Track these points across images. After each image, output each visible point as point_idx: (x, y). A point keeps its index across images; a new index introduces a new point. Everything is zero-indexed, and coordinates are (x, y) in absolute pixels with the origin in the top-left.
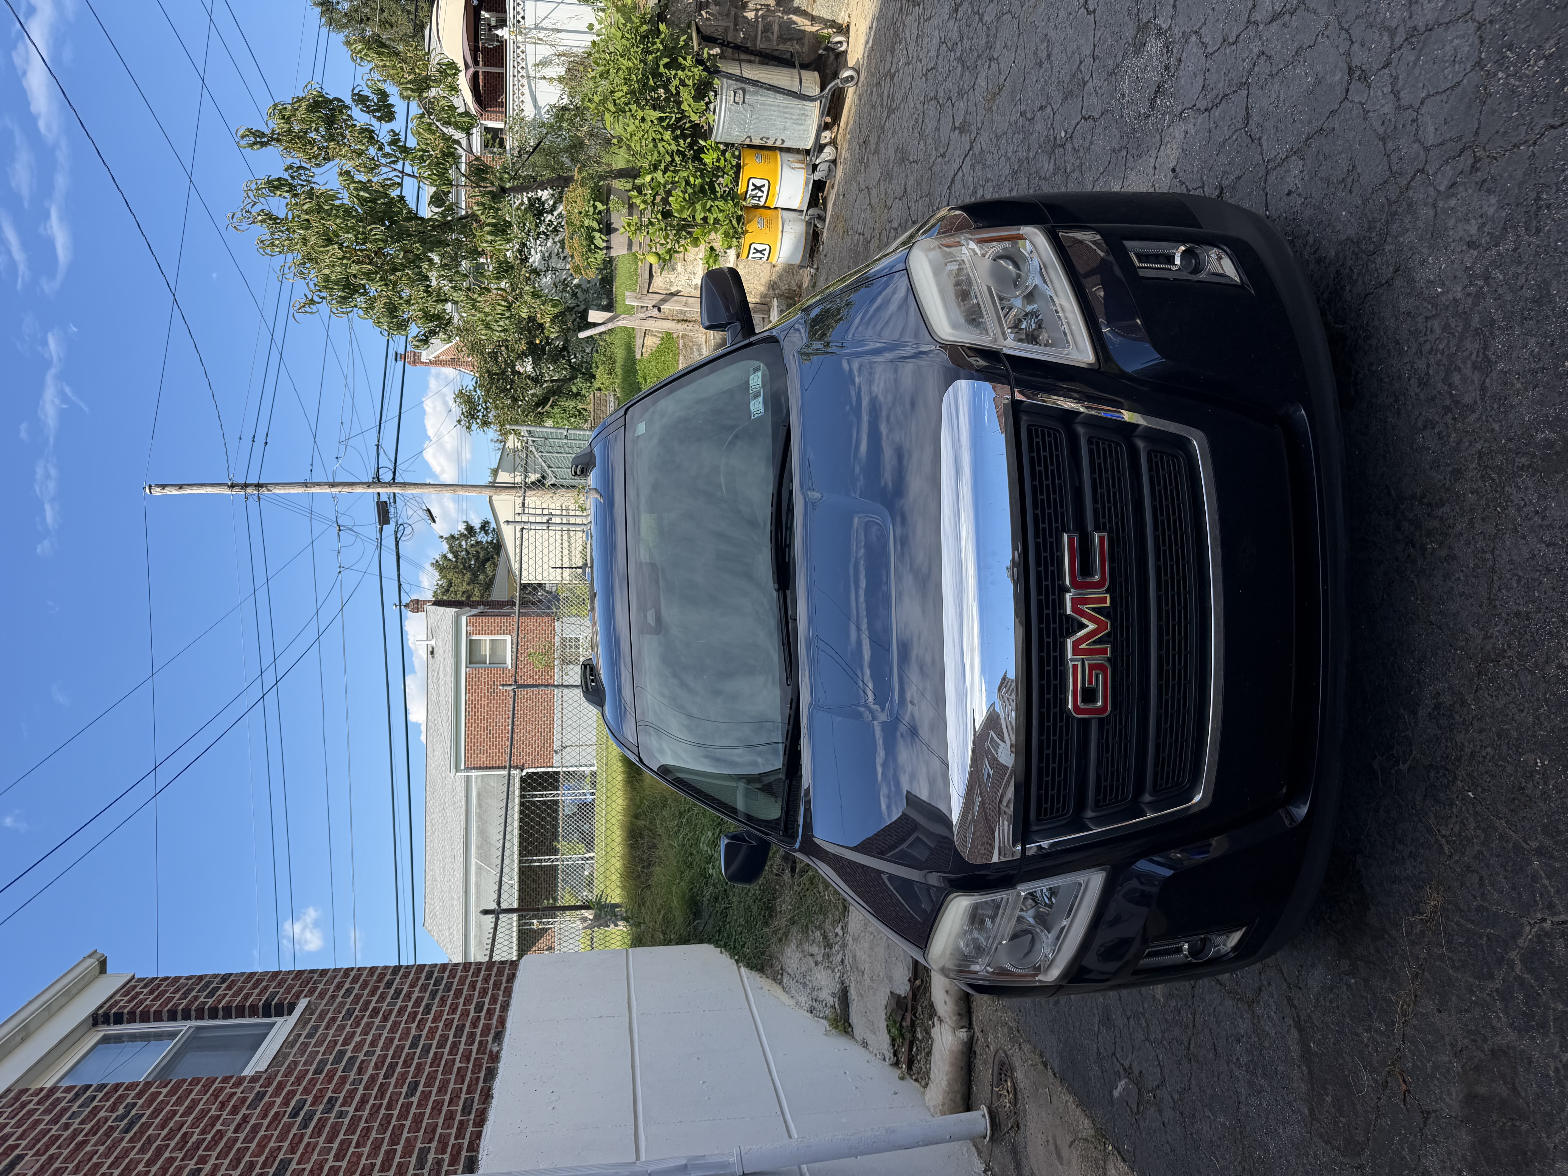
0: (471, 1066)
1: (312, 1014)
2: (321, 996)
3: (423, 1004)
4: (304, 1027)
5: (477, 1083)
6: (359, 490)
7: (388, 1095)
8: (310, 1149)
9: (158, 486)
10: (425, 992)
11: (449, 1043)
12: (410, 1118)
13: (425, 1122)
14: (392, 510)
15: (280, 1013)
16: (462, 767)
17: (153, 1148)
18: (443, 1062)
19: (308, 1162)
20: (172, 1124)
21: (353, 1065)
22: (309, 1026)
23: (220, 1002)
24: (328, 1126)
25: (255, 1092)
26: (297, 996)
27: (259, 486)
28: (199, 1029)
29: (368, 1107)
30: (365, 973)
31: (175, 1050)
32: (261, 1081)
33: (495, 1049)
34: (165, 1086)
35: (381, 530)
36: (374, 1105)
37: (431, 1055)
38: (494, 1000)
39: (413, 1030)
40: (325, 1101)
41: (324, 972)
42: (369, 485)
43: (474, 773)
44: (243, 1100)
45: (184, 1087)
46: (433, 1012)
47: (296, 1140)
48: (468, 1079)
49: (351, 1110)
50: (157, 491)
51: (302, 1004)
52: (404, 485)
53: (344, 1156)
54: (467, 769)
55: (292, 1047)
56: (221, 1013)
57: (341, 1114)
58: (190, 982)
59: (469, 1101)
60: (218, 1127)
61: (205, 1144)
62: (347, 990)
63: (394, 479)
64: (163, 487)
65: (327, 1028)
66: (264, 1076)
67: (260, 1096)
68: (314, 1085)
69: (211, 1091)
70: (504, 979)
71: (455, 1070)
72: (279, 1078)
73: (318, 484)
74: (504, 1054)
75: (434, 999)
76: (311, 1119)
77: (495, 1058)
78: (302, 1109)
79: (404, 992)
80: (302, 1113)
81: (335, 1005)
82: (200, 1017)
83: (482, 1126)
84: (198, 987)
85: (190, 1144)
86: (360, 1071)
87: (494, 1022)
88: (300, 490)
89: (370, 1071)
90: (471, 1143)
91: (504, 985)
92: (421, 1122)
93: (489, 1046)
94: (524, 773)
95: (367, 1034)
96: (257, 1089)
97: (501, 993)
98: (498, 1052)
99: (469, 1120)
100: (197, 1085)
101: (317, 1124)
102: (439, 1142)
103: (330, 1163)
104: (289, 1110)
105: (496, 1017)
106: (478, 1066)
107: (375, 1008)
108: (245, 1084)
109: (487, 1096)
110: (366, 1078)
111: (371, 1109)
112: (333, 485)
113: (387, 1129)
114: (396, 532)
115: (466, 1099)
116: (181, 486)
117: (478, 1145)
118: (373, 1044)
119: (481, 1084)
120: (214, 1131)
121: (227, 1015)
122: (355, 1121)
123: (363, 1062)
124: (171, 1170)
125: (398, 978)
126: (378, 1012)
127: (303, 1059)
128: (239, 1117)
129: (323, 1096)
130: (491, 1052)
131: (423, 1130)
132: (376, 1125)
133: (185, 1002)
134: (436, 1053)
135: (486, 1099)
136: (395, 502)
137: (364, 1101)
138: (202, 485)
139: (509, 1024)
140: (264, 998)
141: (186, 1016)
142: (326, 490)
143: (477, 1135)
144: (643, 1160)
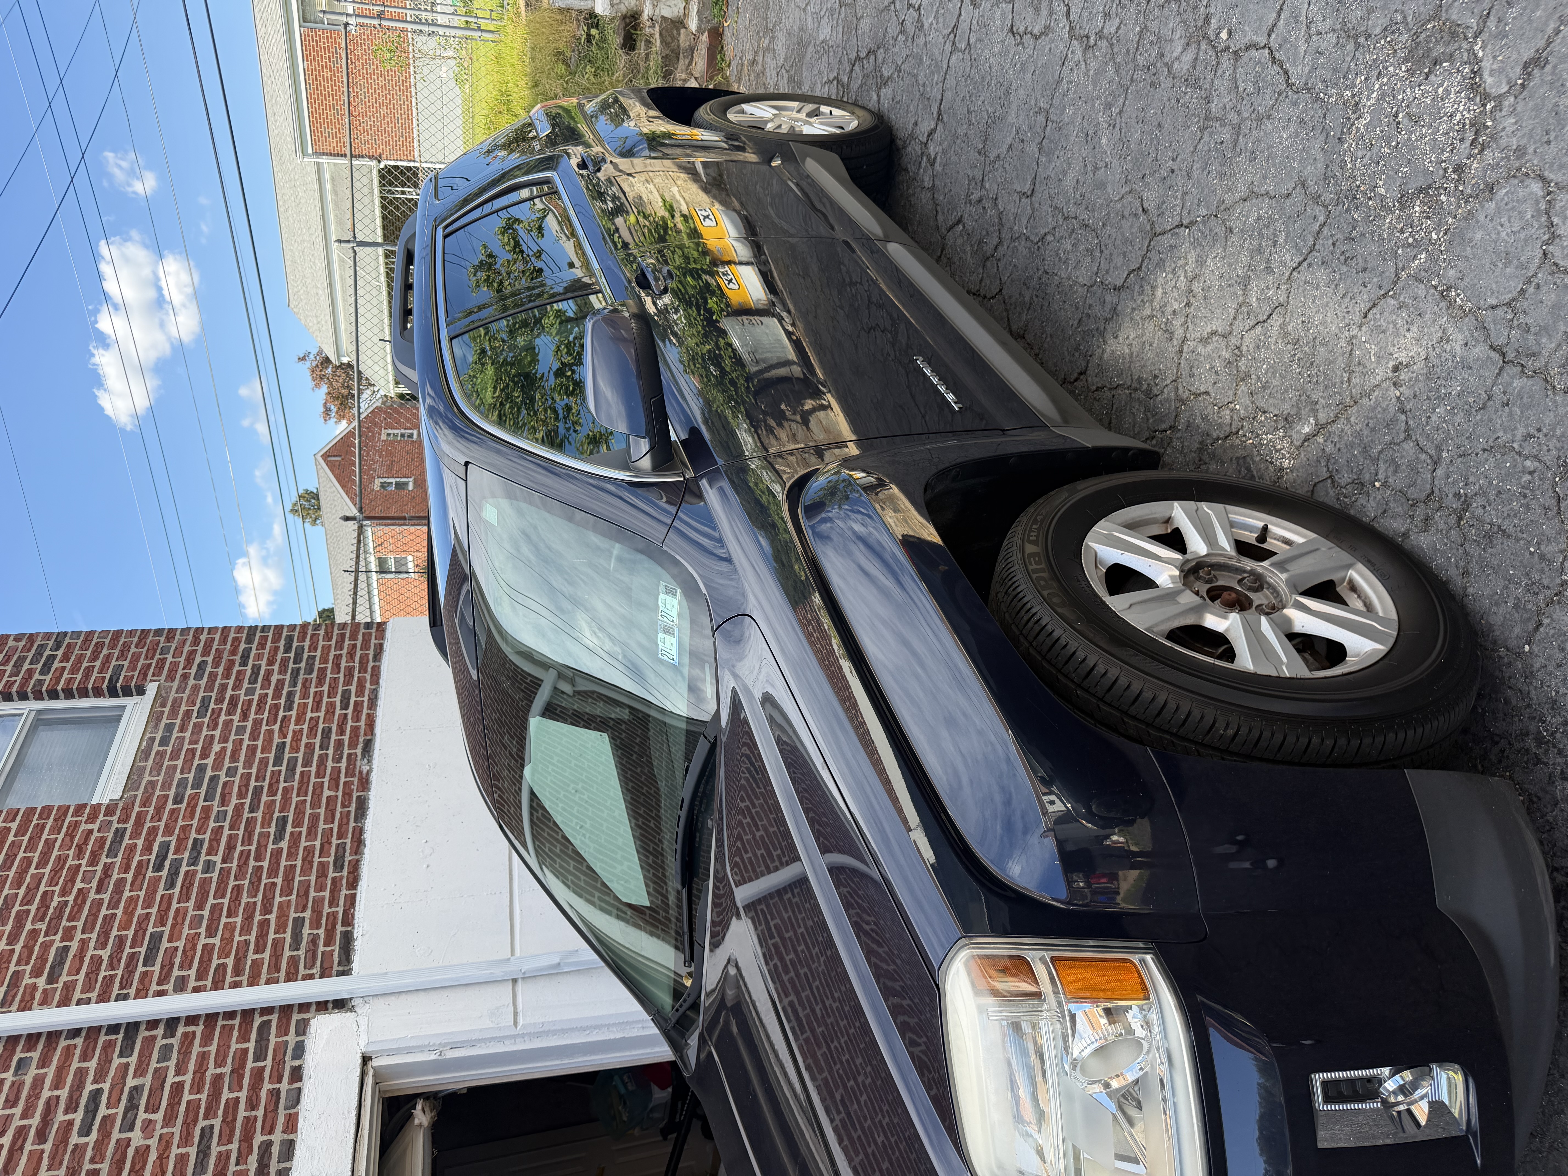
0: (340, 794)
1: (163, 705)
2: (171, 677)
3: (284, 692)
4: (157, 726)
5: (348, 823)
7: (256, 838)
8: (179, 920)
10: (286, 672)
11: (316, 758)
12: (281, 874)
13: (297, 879)
15: (127, 692)
16: (310, 151)
17: (13, 915)
18: (311, 788)
19: (179, 939)
20: (28, 880)
21: (215, 789)
22: (162, 725)
23: (58, 683)
24: (196, 885)
25: (113, 829)
26: (144, 674)
28: (39, 712)
29: (236, 855)
30: (217, 636)
31: (18, 747)
32: (118, 812)
33: (365, 769)
34: (13, 820)
36: (242, 852)
37: (297, 777)
38: (360, 691)
39: (276, 735)
40: (190, 845)
41: (171, 632)
43: (325, 160)
44: (101, 841)
45: (35, 822)
46: (295, 706)
47: (164, 906)
48: (338, 816)
49: (218, 859)
51: (152, 689)
53: (217, 930)
54: (316, 153)
55: (146, 759)
56: (62, 695)
57: (209, 866)
58: (21, 644)
59: (340, 850)
60: (79, 885)
61: (68, 910)
62: (199, 665)
65: (182, 729)
66: (121, 805)
67: (119, 835)
68: (176, 821)
69: (64, 829)
70: (371, 653)
71: (324, 801)
72: (137, 809)
74: (374, 777)
75: (295, 685)
76: (177, 873)
77: (365, 783)
78: (165, 857)
79: (262, 672)
80: (167, 864)
81: (187, 691)
82: (38, 696)
83: (355, 888)
84: (30, 655)
85: (51, 910)
86: (224, 802)
87: (362, 724)
89: (234, 801)
90: (345, 912)
91: (371, 664)
92: (293, 879)
93: (358, 763)
94: (382, 166)
95: (226, 740)
96: (115, 825)
97: (368, 677)
98: (369, 773)
99: (342, 877)
100: (48, 818)
101: (184, 880)
102: (313, 911)
103: (203, 941)
104: (153, 857)
105: (364, 717)
106: (348, 794)
107: (232, 696)
108: (101, 818)
109: (359, 843)
110: (230, 809)
111: (239, 859)
113: (257, 890)
115: (338, 846)
117: (353, 915)
118: (234, 757)
119: (352, 824)
120: (75, 891)
121: (69, 694)
122: (224, 874)
123: (225, 784)
124: (37, 948)
125: (254, 646)
126: (236, 705)
127: (161, 778)
128: (99, 868)
129: (187, 838)
130: (361, 772)
131: (295, 892)
132: (247, 882)
133: (19, 678)
134: (302, 773)
135: (358, 847)
137: (230, 847)
139: (378, 730)
140: (108, 677)
141: (23, 696)
143: (351, 901)
144: (518, 953)
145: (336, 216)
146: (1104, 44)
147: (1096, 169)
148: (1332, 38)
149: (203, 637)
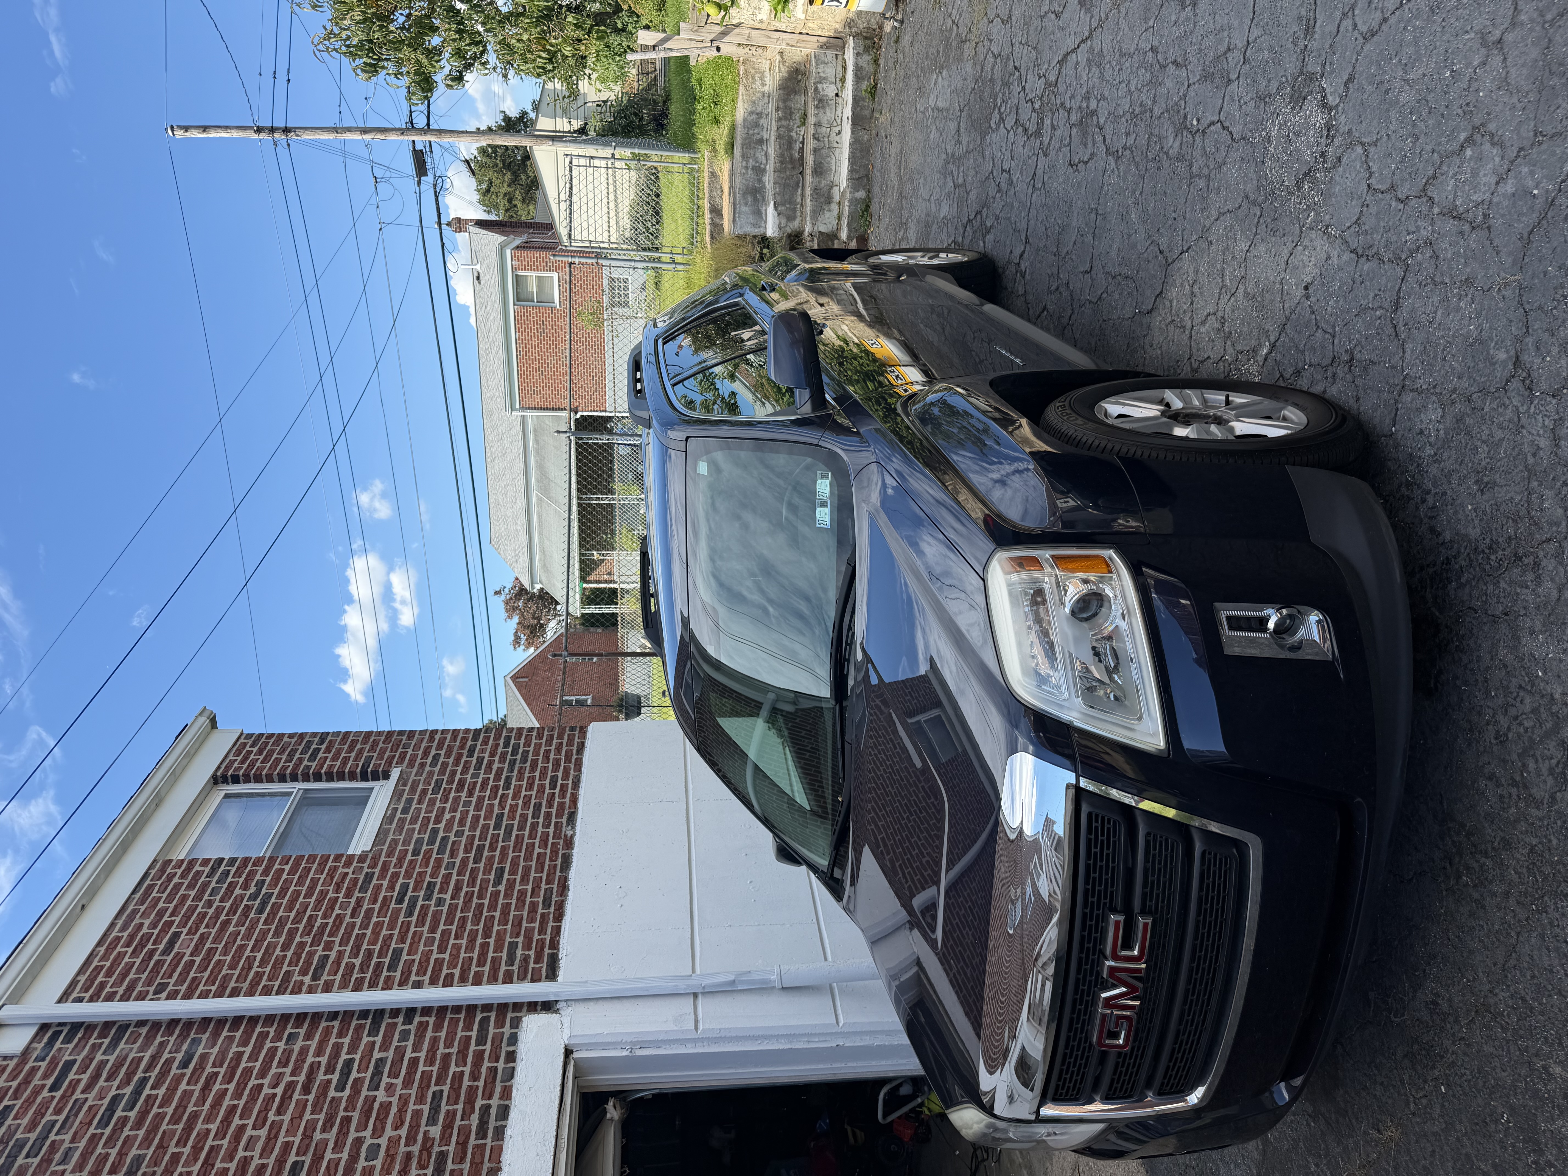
0: (548, 851)
1: (405, 785)
2: (411, 764)
3: (503, 777)
4: (399, 800)
5: (555, 873)
6: (393, 137)
7: (478, 882)
8: (416, 939)
9: (181, 127)
10: (504, 762)
11: (529, 824)
12: (499, 909)
13: (512, 913)
14: (428, 160)
15: (375, 777)
16: (518, 406)
17: (286, 931)
18: (524, 847)
19: (416, 953)
20: (297, 906)
21: (446, 846)
22: (404, 799)
23: (322, 768)
24: (430, 915)
25: (364, 873)
26: (389, 762)
27: (286, 130)
28: (306, 791)
29: (462, 894)
30: (449, 736)
31: (289, 815)
32: (368, 861)
33: (569, 833)
34: (287, 863)
35: (419, 183)
36: (467, 892)
37: (513, 838)
38: (566, 776)
39: (496, 808)
40: (425, 886)
41: (411, 734)
42: (402, 131)
43: (529, 413)
44: (355, 881)
45: (303, 865)
46: (512, 787)
47: (404, 929)
48: (546, 867)
49: (448, 896)
50: (180, 134)
51: (395, 773)
52: (440, 132)
53: (446, 948)
54: (523, 408)
55: (391, 824)
56: (324, 777)
57: (440, 902)
58: (293, 740)
59: (548, 893)
60: (337, 911)
61: (328, 929)
62: (434, 757)
63: (428, 124)
64: (186, 128)
65: (420, 802)
66: (370, 856)
67: (369, 877)
68: (414, 868)
69: (326, 871)
70: (575, 749)
71: (535, 856)
72: (383, 859)
73: (349, 130)
74: (577, 839)
75: (512, 771)
76: (415, 906)
77: (569, 843)
78: (405, 894)
79: (485, 762)
80: (407, 899)
81: (424, 775)
82: (306, 779)
83: (560, 921)
84: (301, 748)
85: (315, 929)
86: (452, 855)
87: (567, 800)
88: (331, 136)
89: (461, 855)
90: (552, 940)
91: (575, 757)
92: (509, 913)
93: (564, 829)
94: (578, 416)
95: (455, 811)
96: (366, 870)
97: (572, 766)
98: (572, 836)
99: (549, 913)
100: (313, 863)
101: (420, 911)
102: (525, 937)
103: (435, 956)
104: (395, 894)
105: (568, 795)
106: (554, 852)
107: (460, 779)
108: (355, 864)
109: (564, 888)
110: (458, 861)
111: (465, 897)
112: (365, 131)
113: (480, 921)
114: (435, 185)
115: (546, 890)
116: (204, 129)
117: (558, 942)
118: (462, 823)
119: (558, 874)
120: (334, 915)
121: (330, 778)
122: (452, 909)
123: (454, 843)
124: (304, 955)
125: (479, 743)
126: (464, 785)
127: (402, 837)
128: (353, 900)
129: (423, 881)
130: (566, 836)
131: (510, 923)
132: (471, 914)
133: (291, 765)
134: (517, 835)
135: (563, 891)
136: (431, 151)
137: (458, 888)
138: (227, 128)
139: (580, 804)
140: (361, 764)
141: (294, 778)
142: (357, 136)
143: (557, 931)
144: (698, 971)
145: (537, 461)
146: (1128, 152)
147: (1130, 236)
148: (1252, 103)
149: (437, 737)
